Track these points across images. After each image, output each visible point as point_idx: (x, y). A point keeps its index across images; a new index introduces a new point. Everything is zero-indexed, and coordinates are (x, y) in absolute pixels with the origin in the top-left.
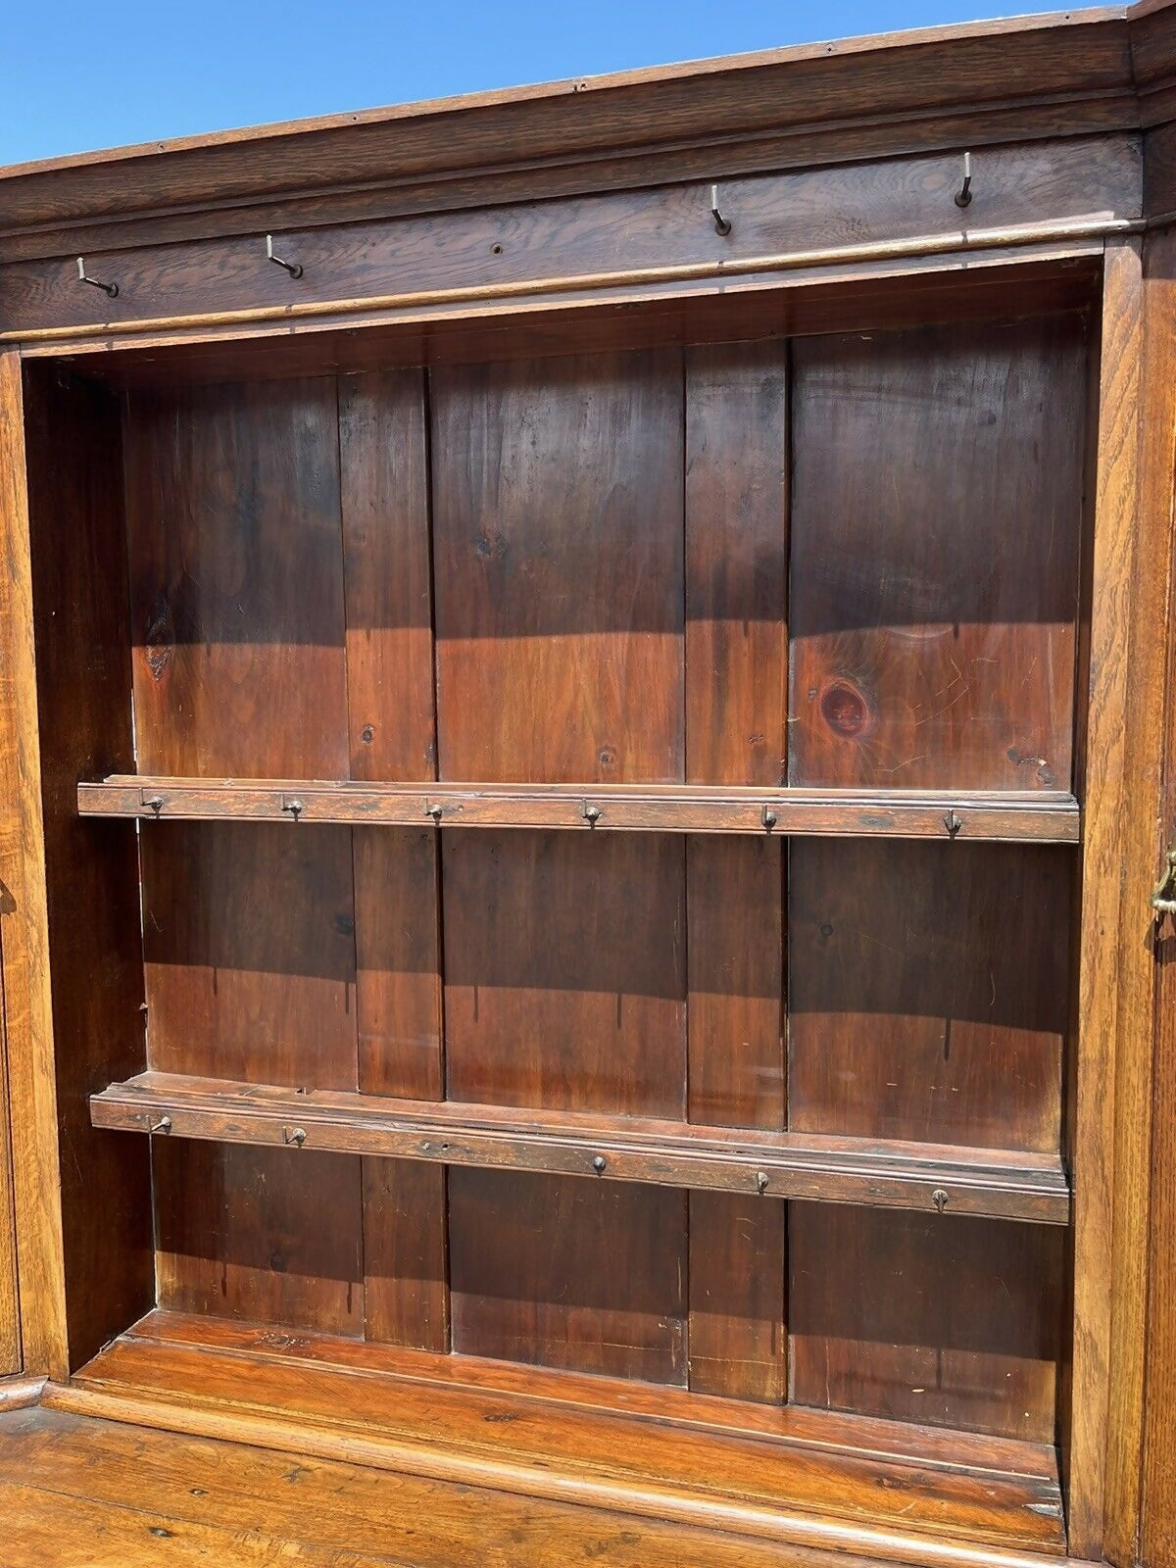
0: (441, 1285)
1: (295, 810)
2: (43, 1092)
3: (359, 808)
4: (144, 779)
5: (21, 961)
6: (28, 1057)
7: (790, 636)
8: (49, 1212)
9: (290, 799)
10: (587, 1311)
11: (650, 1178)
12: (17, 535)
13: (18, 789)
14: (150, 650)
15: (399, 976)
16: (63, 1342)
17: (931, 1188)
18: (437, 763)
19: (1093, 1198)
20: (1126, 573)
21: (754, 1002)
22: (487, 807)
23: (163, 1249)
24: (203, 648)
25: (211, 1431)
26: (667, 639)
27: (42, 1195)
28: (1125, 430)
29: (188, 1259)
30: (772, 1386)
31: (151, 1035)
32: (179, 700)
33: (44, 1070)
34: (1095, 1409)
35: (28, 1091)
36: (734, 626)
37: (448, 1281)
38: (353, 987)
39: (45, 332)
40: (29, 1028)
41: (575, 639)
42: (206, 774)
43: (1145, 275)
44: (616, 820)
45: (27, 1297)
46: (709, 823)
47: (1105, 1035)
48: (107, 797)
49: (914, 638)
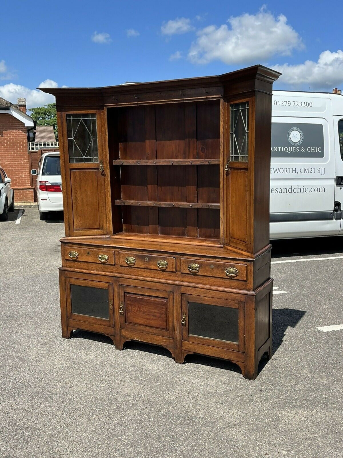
0: (158, 225)
1: (139, 163)
2: (110, 199)
3: (146, 163)
4: (121, 160)
5: (107, 182)
6: (108, 194)
7: (197, 140)
8: (110, 214)
9: (138, 162)
10: (175, 228)
11: (179, 207)
12: (106, 129)
13: (106, 161)
14: (121, 143)
15: (152, 185)
16: (112, 230)
17: (209, 206)
18: (156, 157)
19: (222, 203)
20: (223, 134)
21: (194, 187)
22: (161, 162)
23: (124, 223)
24: (128, 143)
25: (130, 239)
26: (183, 141)
27: (109, 212)
28: (222, 118)
29: (127, 225)
30: (196, 235)
31: (122, 194)
32: (125, 150)
33: (110, 196)
34: (222, 227)
35: (108, 199)
36: (191, 139)
37: (159, 225)
38: (147, 187)
39: (109, 105)
40: (108, 191)
41: (173, 141)
42: (129, 159)
43: (224, 102)
44: (175, 163)
45: (108, 225)
46: (185, 163)
47: (222, 185)
48: (117, 162)
49: (210, 140)
